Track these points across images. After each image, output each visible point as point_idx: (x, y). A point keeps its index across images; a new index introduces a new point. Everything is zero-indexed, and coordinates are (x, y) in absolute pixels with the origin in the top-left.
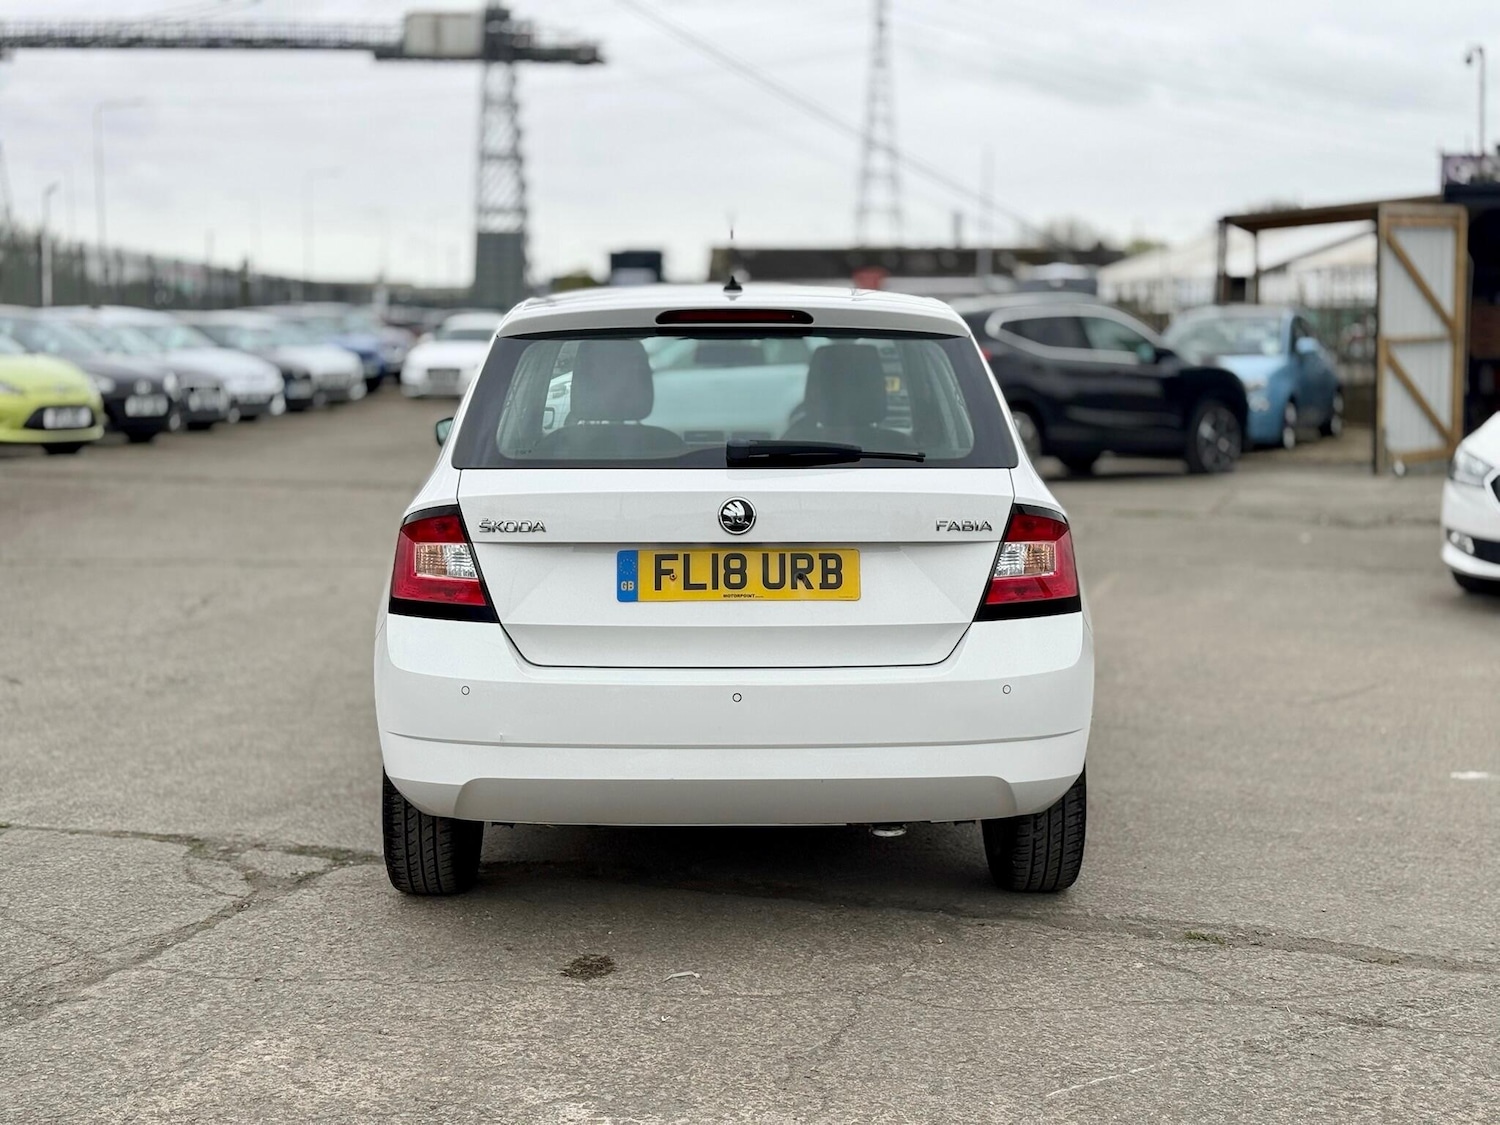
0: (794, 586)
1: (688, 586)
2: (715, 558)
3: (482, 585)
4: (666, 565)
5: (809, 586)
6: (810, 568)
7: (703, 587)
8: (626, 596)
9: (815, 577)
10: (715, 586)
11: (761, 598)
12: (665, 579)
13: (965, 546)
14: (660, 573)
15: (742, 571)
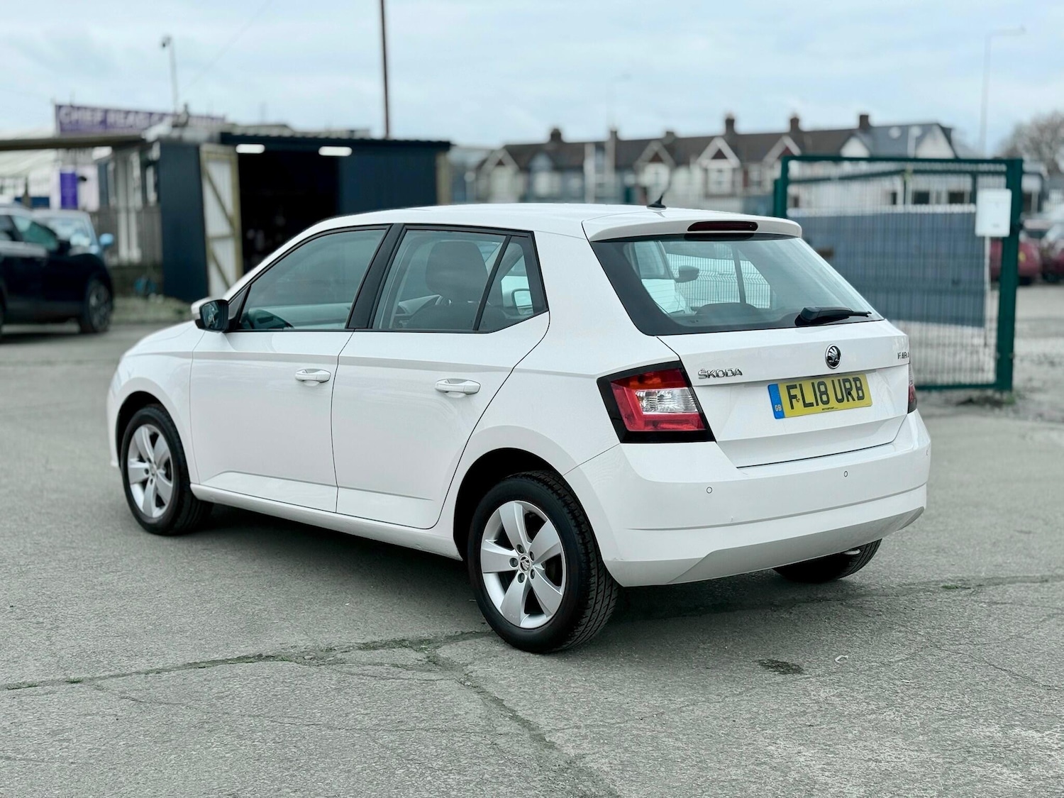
0: (848, 401)
1: (806, 405)
2: (813, 384)
3: (702, 416)
4: (793, 392)
5: (854, 400)
6: (851, 388)
7: (811, 405)
8: (779, 415)
9: (854, 393)
10: (817, 405)
11: (837, 409)
12: (794, 400)
13: (892, 370)
14: (792, 397)
15: (826, 393)
